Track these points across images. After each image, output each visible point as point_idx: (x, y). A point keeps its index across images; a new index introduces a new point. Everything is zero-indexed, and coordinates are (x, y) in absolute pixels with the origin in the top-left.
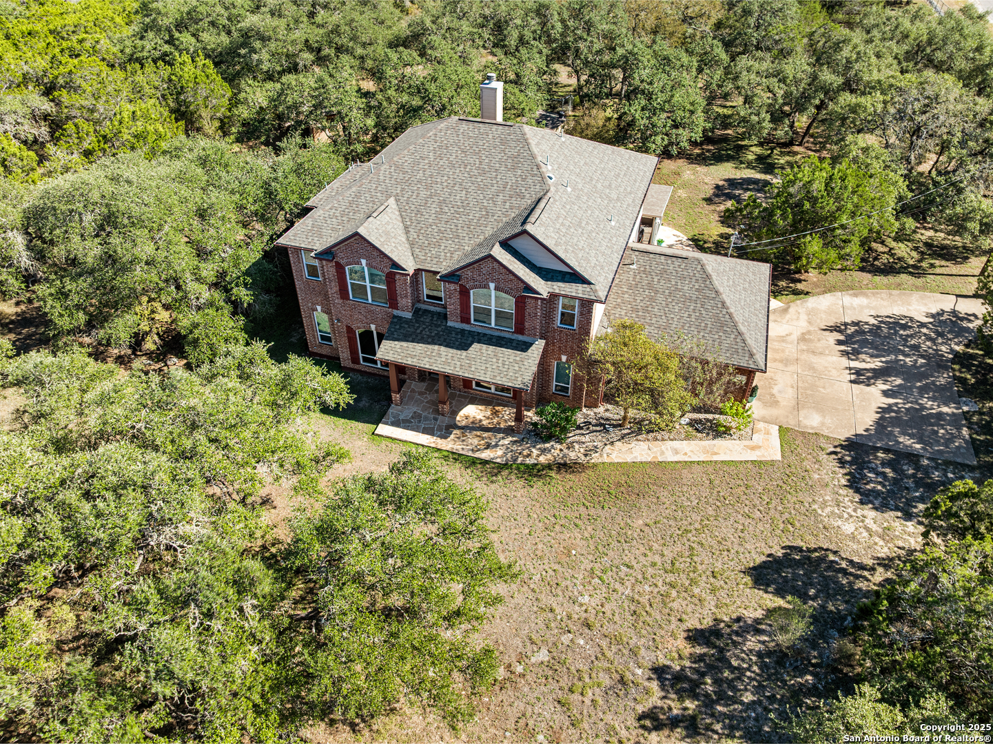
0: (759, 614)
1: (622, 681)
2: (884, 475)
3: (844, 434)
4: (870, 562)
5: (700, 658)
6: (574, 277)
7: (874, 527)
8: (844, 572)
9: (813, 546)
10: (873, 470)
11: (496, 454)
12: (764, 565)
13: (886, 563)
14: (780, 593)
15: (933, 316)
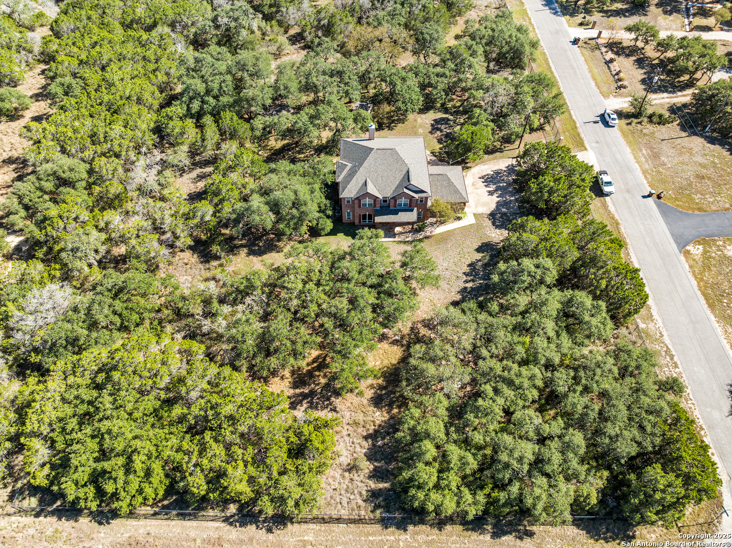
0: (480, 258)
1: (458, 277)
2: (500, 220)
3: (489, 212)
4: (499, 242)
5: (471, 269)
6: (422, 192)
7: (499, 234)
8: (494, 245)
9: (487, 241)
10: (497, 220)
11: (410, 239)
12: (478, 248)
13: (502, 241)
14: (483, 253)
15: (507, 167)
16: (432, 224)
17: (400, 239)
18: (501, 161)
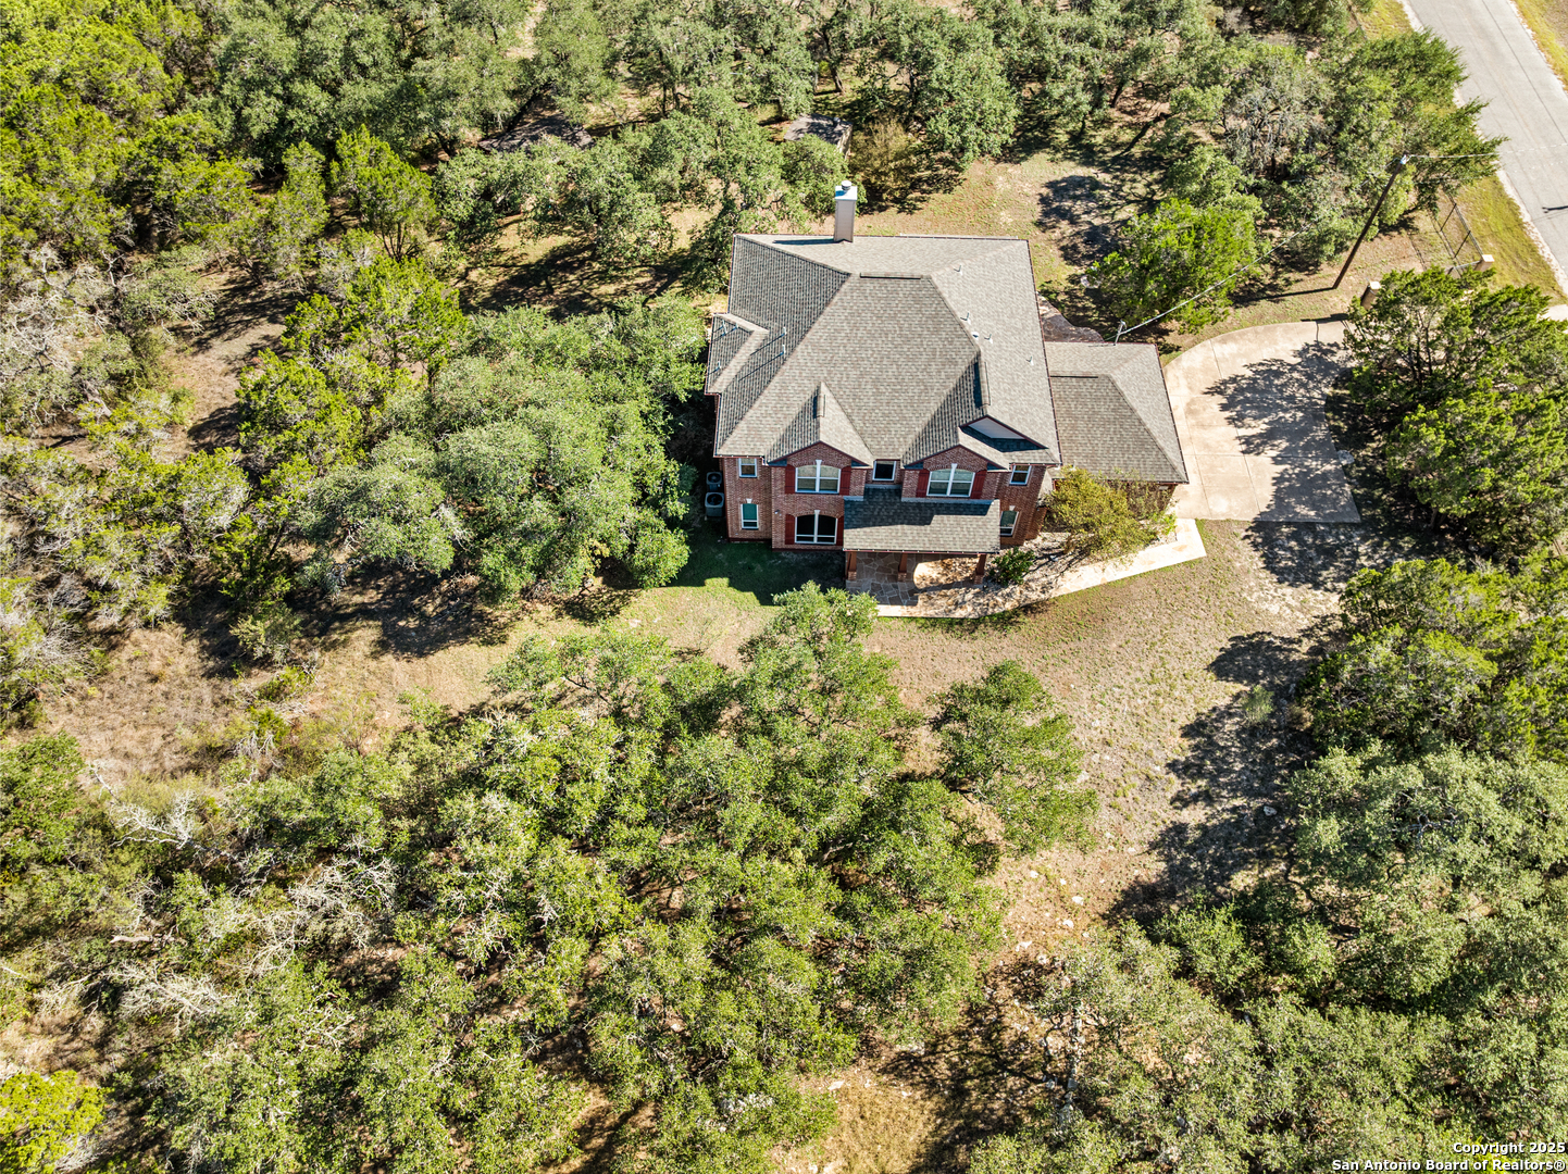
0: (1228, 700)
1: (1148, 778)
2: (1290, 549)
3: (1250, 516)
4: (1296, 635)
5: (1197, 747)
6: (1027, 444)
7: (1294, 603)
8: (1279, 649)
9: (1251, 632)
10: (1282, 547)
11: (967, 611)
12: (1220, 659)
13: (1308, 633)
14: (1238, 679)
15: (1301, 354)
16: (1049, 556)
17: (931, 612)
18: (1280, 328)
